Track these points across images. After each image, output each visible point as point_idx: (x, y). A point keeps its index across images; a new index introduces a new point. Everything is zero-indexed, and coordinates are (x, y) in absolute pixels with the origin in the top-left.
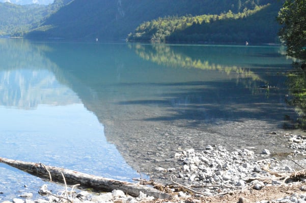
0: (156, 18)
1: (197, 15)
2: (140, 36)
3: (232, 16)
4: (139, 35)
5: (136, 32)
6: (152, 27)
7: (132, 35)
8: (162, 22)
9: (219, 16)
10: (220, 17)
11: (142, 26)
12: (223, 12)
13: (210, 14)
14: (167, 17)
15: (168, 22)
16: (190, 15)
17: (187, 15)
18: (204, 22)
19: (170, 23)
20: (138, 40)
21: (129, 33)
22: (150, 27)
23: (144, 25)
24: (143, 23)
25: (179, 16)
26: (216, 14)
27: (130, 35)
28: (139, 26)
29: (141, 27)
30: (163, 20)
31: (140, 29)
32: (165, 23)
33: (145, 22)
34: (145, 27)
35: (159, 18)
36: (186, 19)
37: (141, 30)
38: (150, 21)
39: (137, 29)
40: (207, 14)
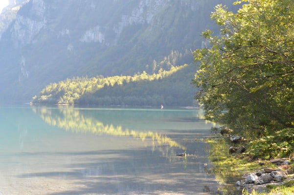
0: (64, 79)
1: (109, 76)
2: (46, 99)
3: (147, 77)
4: (44, 98)
5: (42, 95)
6: (60, 90)
7: (37, 98)
8: (71, 84)
9: (132, 78)
10: (134, 79)
11: (49, 88)
12: (136, 73)
13: (123, 75)
14: (76, 79)
15: (77, 84)
16: (101, 76)
17: (98, 76)
18: (116, 84)
19: (79, 85)
20: (44, 103)
21: (34, 96)
22: (57, 89)
23: (50, 87)
24: (49, 84)
25: (89, 78)
26: (129, 75)
27: (34, 98)
28: (45, 88)
29: (47, 89)
30: (71, 82)
31: (45, 91)
32: (74, 85)
33: (51, 84)
34: (51, 89)
35: (67, 79)
36: (96, 80)
37: (47, 93)
38: (57, 83)
39: (43, 92)
40: (120, 76)
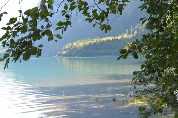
0: (76, 41)
1: (104, 38)
2: (65, 53)
3: (127, 37)
4: (64, 52)
5: (63, 51)
6: (73, 47)
7: (60, 53)
9: (118, 38)
10: (119, 38)
11: (67, 47)
12: (120, 35)
13: (112, 36)
14: (83, 40)
16: (99, 37)
17: (96, 38)
19: (85, 43)
20: (64, 56)
22: (72, 47)
23: (68, 46)
24: (67, 44)
25: (91, 39)
26: (116, 36)
27: (58, 53)
28: (65, 46)
29: (66, 47)
30: (80, 42)
31: (65, 48)
32: (82, 44)
33: (68, 44)
34: (68, 47)
35: (78, 40)
36: (96, 40)
37: (66, 50)
38: (72, 43)
39: (63, 49)
40: (110, 37)
